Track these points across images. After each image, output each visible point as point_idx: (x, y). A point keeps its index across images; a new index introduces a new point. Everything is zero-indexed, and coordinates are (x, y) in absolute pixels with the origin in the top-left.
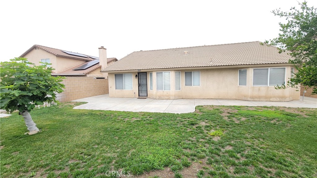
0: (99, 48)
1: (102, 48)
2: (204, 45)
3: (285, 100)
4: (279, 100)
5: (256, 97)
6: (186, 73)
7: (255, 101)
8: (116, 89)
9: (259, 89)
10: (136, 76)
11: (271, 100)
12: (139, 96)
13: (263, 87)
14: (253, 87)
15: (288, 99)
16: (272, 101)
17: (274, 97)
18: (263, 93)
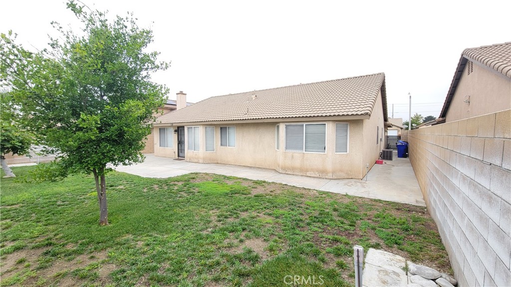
0: (177, 94)
1: (181, 93)
2: (299, 84)
3: (327, 177)
4: (318, 176)
5: (289, 169)
6: (221, 128)
7: (288, 174)
8: (160, 146)
9: (293, 157)
10: (175, 131)
11: (308, 174)
12: (178, 156)
13: (297, 153)
14: (285, 152)
15: (330, 176)
16: (310, 177)
17: (312, 170)
18: (297, 163)
